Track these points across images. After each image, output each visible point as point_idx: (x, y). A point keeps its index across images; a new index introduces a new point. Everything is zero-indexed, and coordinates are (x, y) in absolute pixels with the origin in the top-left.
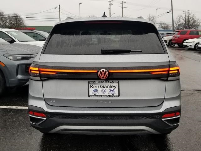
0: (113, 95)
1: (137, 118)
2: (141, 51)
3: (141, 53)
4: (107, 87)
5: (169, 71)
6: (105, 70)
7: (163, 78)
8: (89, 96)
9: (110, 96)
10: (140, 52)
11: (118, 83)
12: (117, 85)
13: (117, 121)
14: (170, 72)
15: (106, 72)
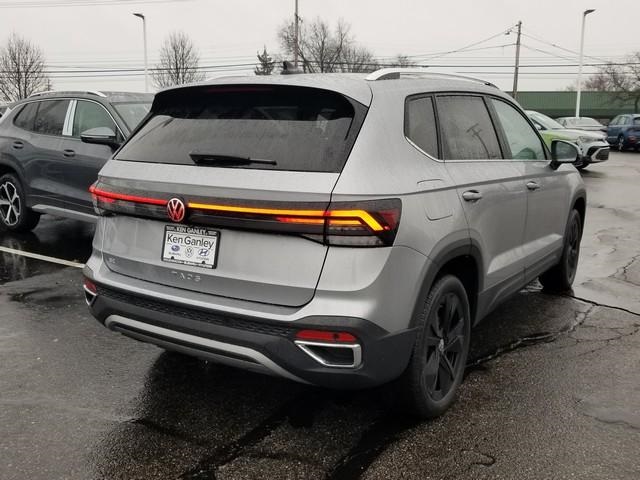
0: (203, 263)
1: (237, 326)
2: (274, 163)
3: (275, 167)
4: (195, 242)
5: (327, 218)
6: (179, 201)
7: (311, 237)
8: (162, 258)
9: (197, 265)
10: (272, 165)
11: (219, 236)
12: (214, 240)
13: (198, 324)
14: (332, 222)
15: (179, 205)
